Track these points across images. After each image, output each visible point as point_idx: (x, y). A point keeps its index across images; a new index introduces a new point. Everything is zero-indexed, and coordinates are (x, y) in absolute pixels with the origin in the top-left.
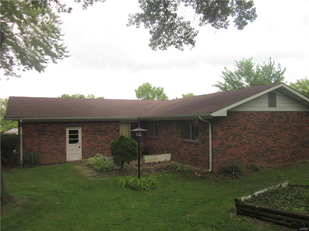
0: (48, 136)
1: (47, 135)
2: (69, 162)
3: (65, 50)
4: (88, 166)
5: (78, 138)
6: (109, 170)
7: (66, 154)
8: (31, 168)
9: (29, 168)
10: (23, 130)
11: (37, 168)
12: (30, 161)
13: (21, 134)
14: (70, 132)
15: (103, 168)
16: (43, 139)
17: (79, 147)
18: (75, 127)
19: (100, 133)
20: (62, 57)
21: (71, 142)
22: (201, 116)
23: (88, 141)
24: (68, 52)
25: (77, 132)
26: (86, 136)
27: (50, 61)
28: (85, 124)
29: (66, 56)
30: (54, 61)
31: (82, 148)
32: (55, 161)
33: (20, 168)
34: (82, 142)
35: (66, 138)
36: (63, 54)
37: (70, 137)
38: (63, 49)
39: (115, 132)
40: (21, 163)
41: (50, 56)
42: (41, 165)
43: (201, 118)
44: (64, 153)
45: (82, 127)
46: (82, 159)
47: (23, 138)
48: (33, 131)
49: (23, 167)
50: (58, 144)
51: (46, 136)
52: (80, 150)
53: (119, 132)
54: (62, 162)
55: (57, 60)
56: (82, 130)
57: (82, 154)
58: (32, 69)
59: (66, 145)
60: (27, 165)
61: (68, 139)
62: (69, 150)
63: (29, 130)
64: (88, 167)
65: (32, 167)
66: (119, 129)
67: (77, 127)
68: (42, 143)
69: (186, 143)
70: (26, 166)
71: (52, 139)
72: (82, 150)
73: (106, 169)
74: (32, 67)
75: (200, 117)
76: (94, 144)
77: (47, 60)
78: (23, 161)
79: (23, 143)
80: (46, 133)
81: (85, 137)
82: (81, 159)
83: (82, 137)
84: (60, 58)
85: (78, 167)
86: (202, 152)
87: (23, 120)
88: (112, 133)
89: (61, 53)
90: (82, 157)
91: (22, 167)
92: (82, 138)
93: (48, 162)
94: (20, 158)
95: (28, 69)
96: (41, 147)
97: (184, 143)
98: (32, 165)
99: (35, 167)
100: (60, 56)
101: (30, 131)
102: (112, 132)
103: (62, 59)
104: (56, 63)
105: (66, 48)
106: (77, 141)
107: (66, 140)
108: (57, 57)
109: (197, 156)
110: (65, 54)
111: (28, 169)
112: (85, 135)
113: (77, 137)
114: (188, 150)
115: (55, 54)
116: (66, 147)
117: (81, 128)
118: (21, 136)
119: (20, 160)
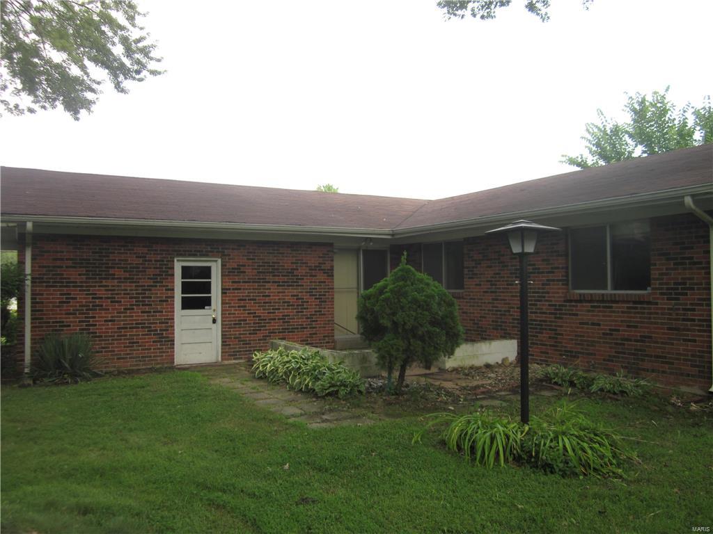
0: (116, 282)
1: (113, 279)
2: (183, 369)
3: (151, 55)
4: (261, 378)
5: (210, 293)
6: (360, 392)
7: (173, 341)
8: (63, 388)
9: (57, 384)
10: (33, 259)
11: (82, 386)
12: (59, 361)
13: (28, 270)
14: (186, 272)
15: (333, 386)
16: (102, 292)
17: (214, 321)
18: (202, 255)
19: (276, 279)
20: (142, 76)
21: (187, 304)
22: (693, 196)
23: (242, 303)
24: (159, 60)
25: (206, 272)
26: (236, 286)
27: (107, 86)
28: (233, 249)
29: (154, 73)
30: (118, 86)
31: (222, 325)
32: (137, 365)
33: (24, 386)
34: (222, 304)
35: (173, 290)
36: (144, 66)
37: (186, 288)
38: (145, 52)
39: (321, 277)
40: (26, 370)
41: (107, 71)
42: (96, 375)
43: (695, 202)
44: (166, 338)
45: (223, 256)
46: (222, 359)
47: (32, 286)
48: (70, 263)
49: (34, 383)
50: (147, 309)
51: (109, 283)
52: (217, 330)
53: (333, 276)
54: (161, 368)
55: (127, 84)
56: (222, 265)
57: (223, 342)
58: (54, 107)
59: (173, 312)
60: (50, 377)
61: (178, 295)
62: (182, 330)
63: (56, 259)
64: (262, 383)
65: (67, 382)
66: (332, 267)
67: (206, 255)
68: (98, 306)
69: (591, 301)
70: (46, 380)
71: (128, 294)
72: (222, 331)
73: (346, 386)
74: (54, 100)
75: (688, 200)
76: (260, 312)
77: (99, 83)
78: (34, 363)
79: (34, 303)
80: (111, 271)
81: (233, 289)
82: (220, 359)
83: (222, 289)
84: (137, 77)
85: (224, 382)
86: (669, 329)
87: (35, 224)
88: (314, 279)
89: (139, 62)
90: (222, 352)
91: (31, 382)
92: (224, 291)
93: (115, 367)
94: (23, 352)
95: (44, 107)
96: (95, 317)
97: (580, 301)
98: (66, 376)
99: (76, 382)
100: (138, 72)
101: (58, 263)
102: (311, 276)
103: (140, 80)
104: (123, 91)
105: (153, 46)
106: (204, 303)
107: (173, 297)
108: (127, 73)
109: (642, 341)
110: (152, 65)
111: (55, 389)
112: (233, 282)
113: (207, 288)
114: (599, 325)
115: (123, 65)
116: (173, 319)
117: (220, 261)
118: (29, 277)
119: (23, 360)
